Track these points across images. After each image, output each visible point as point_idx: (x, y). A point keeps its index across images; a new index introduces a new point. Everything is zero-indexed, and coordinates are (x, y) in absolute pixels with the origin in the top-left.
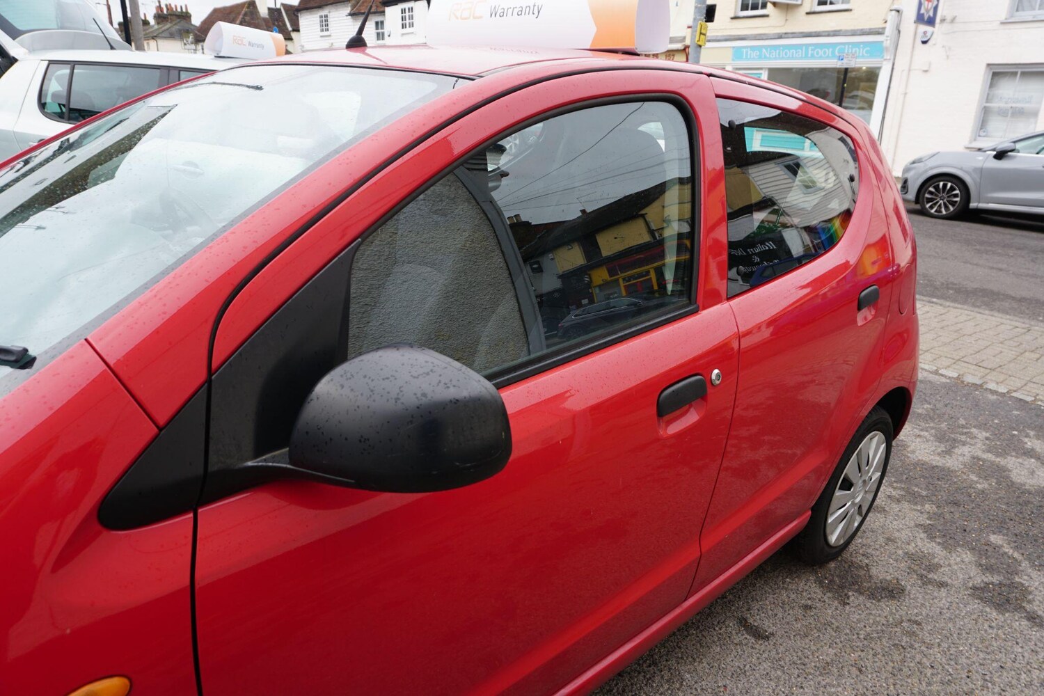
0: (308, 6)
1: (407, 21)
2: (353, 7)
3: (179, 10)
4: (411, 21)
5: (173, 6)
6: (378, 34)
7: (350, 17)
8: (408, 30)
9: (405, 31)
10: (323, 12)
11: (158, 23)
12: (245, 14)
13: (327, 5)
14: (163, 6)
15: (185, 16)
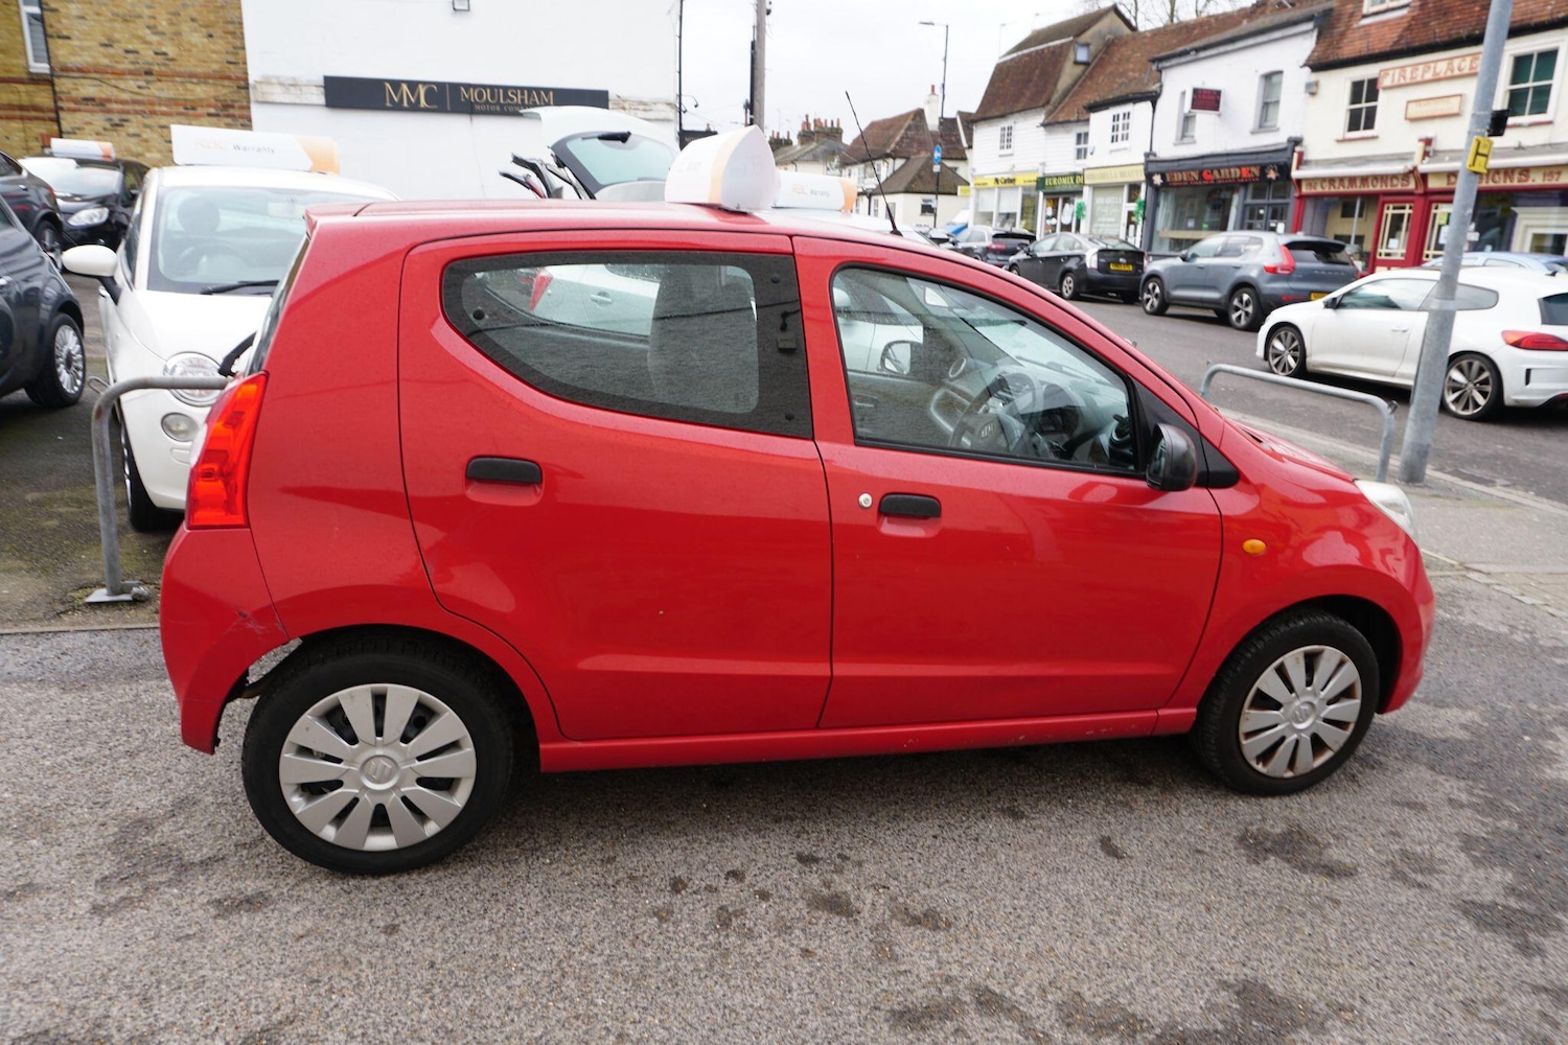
0: (988, 115)
1: (1120, 133)
2: (1048, 114)
3: (829, 125)
4: (1125, 132)
5: (823, 121)
6: (1079, 151)
7: (1042, 129)
8: (1120, 144)
9: (1116, 145)
10: (1005, 124)
11: (802, 143)
12: (909, 128)
13: (1012, 113)
14: (811, 121)
15: (835, 133)
